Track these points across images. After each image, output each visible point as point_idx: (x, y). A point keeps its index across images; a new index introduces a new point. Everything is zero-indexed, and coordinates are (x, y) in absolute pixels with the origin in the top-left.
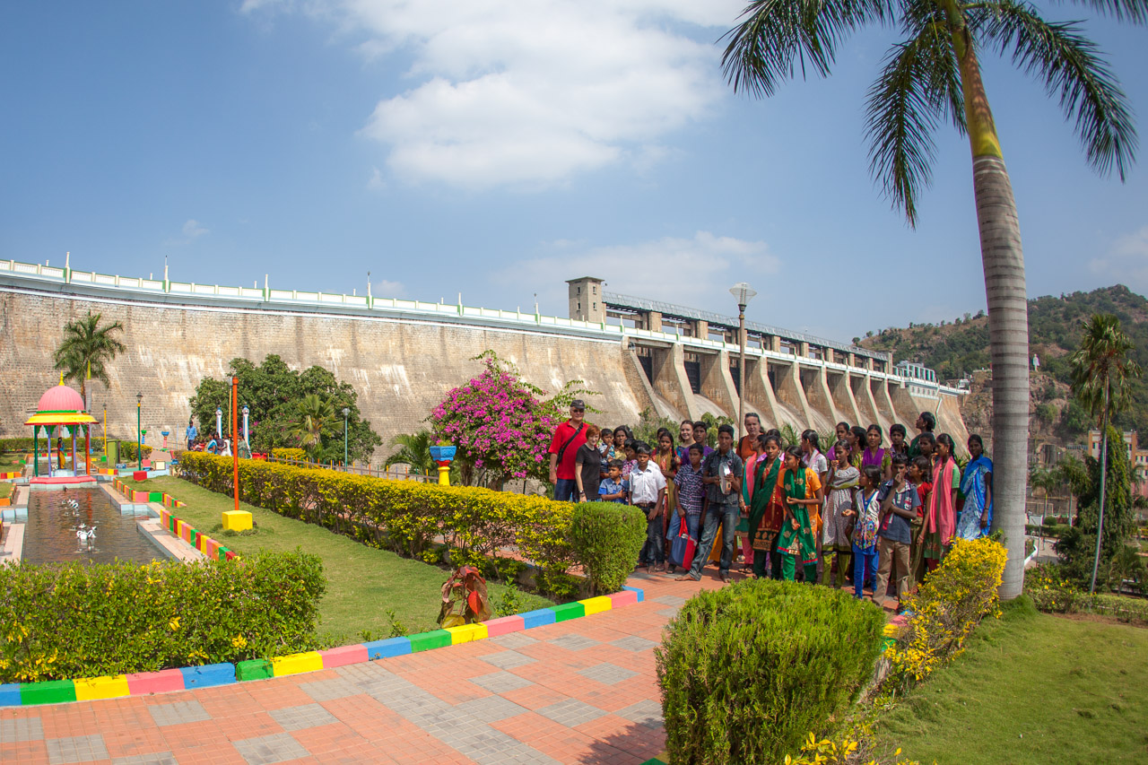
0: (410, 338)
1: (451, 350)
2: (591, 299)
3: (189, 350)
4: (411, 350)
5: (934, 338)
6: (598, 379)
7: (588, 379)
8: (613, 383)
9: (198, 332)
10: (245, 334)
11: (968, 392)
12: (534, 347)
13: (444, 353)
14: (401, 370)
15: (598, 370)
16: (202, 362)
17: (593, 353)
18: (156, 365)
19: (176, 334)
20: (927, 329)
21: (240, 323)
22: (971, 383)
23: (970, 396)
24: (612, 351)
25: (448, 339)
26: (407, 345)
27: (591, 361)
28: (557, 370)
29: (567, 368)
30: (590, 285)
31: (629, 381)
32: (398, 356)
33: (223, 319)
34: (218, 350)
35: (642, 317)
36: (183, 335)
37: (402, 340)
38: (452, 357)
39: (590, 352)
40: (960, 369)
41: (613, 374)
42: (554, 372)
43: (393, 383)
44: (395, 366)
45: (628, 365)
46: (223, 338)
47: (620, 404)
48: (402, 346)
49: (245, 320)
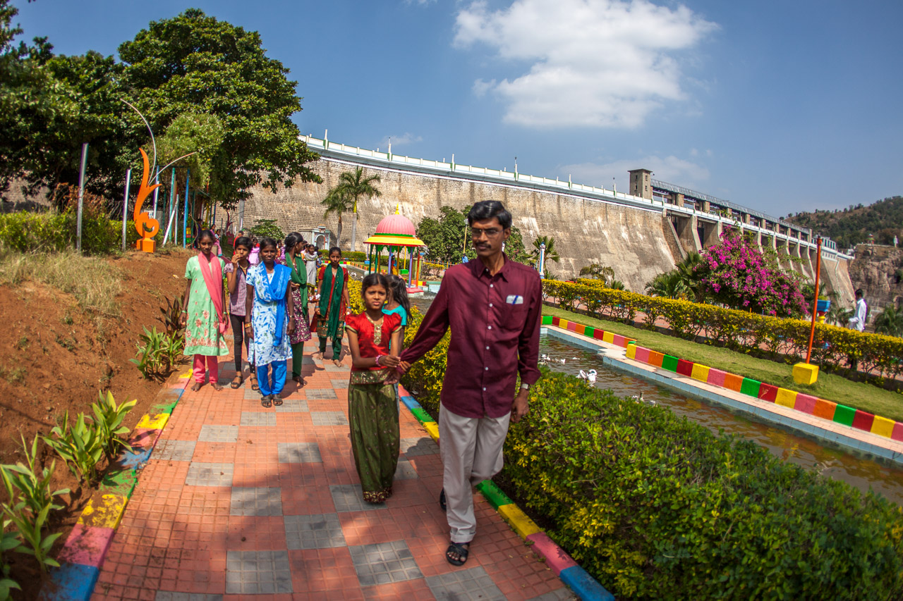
0: (539, 201)
1: (563, 210)
2: (644, 183)
3: (403, 199)
4: (540, 209)
5: (831, 220)
6: (648, 235)
7: (643, 234)
8: (657, 238)
9: (409, 188)
10: (438, 191)
11: (853, 258)
12: (612, 212)
13: (559, 212)
14: (534, 220)
15: (648, 229)
16: (411, 207)
17: (646, 218)
18: (382, 207)
19: (395, 188)
20: (826, 214)
21: (436, 184)
22: (855, 252)
23: (855, 261)
24: (656, 217)
25: (562, 203)
26: (537, 206)
27: (644, 223)
28: (625, 227)
29: (630, 226)
30: (644, 174)
31: (666, 238)
32: (532, 213)
33: (425, 181)
34: (421, 200)
35: (672, 197)
36: (400, 189)
37: (534, 202)
38: (564, 215)
39: (644, 217)
40: (848, 242)
41: (657, 233)
42: (623, 228)
43: (529, 229)
44: (530, 218)
45: (665, 227)
46: (425, 193)
47: (661, 252)
48: (534, 206)
49: (439, 182)
